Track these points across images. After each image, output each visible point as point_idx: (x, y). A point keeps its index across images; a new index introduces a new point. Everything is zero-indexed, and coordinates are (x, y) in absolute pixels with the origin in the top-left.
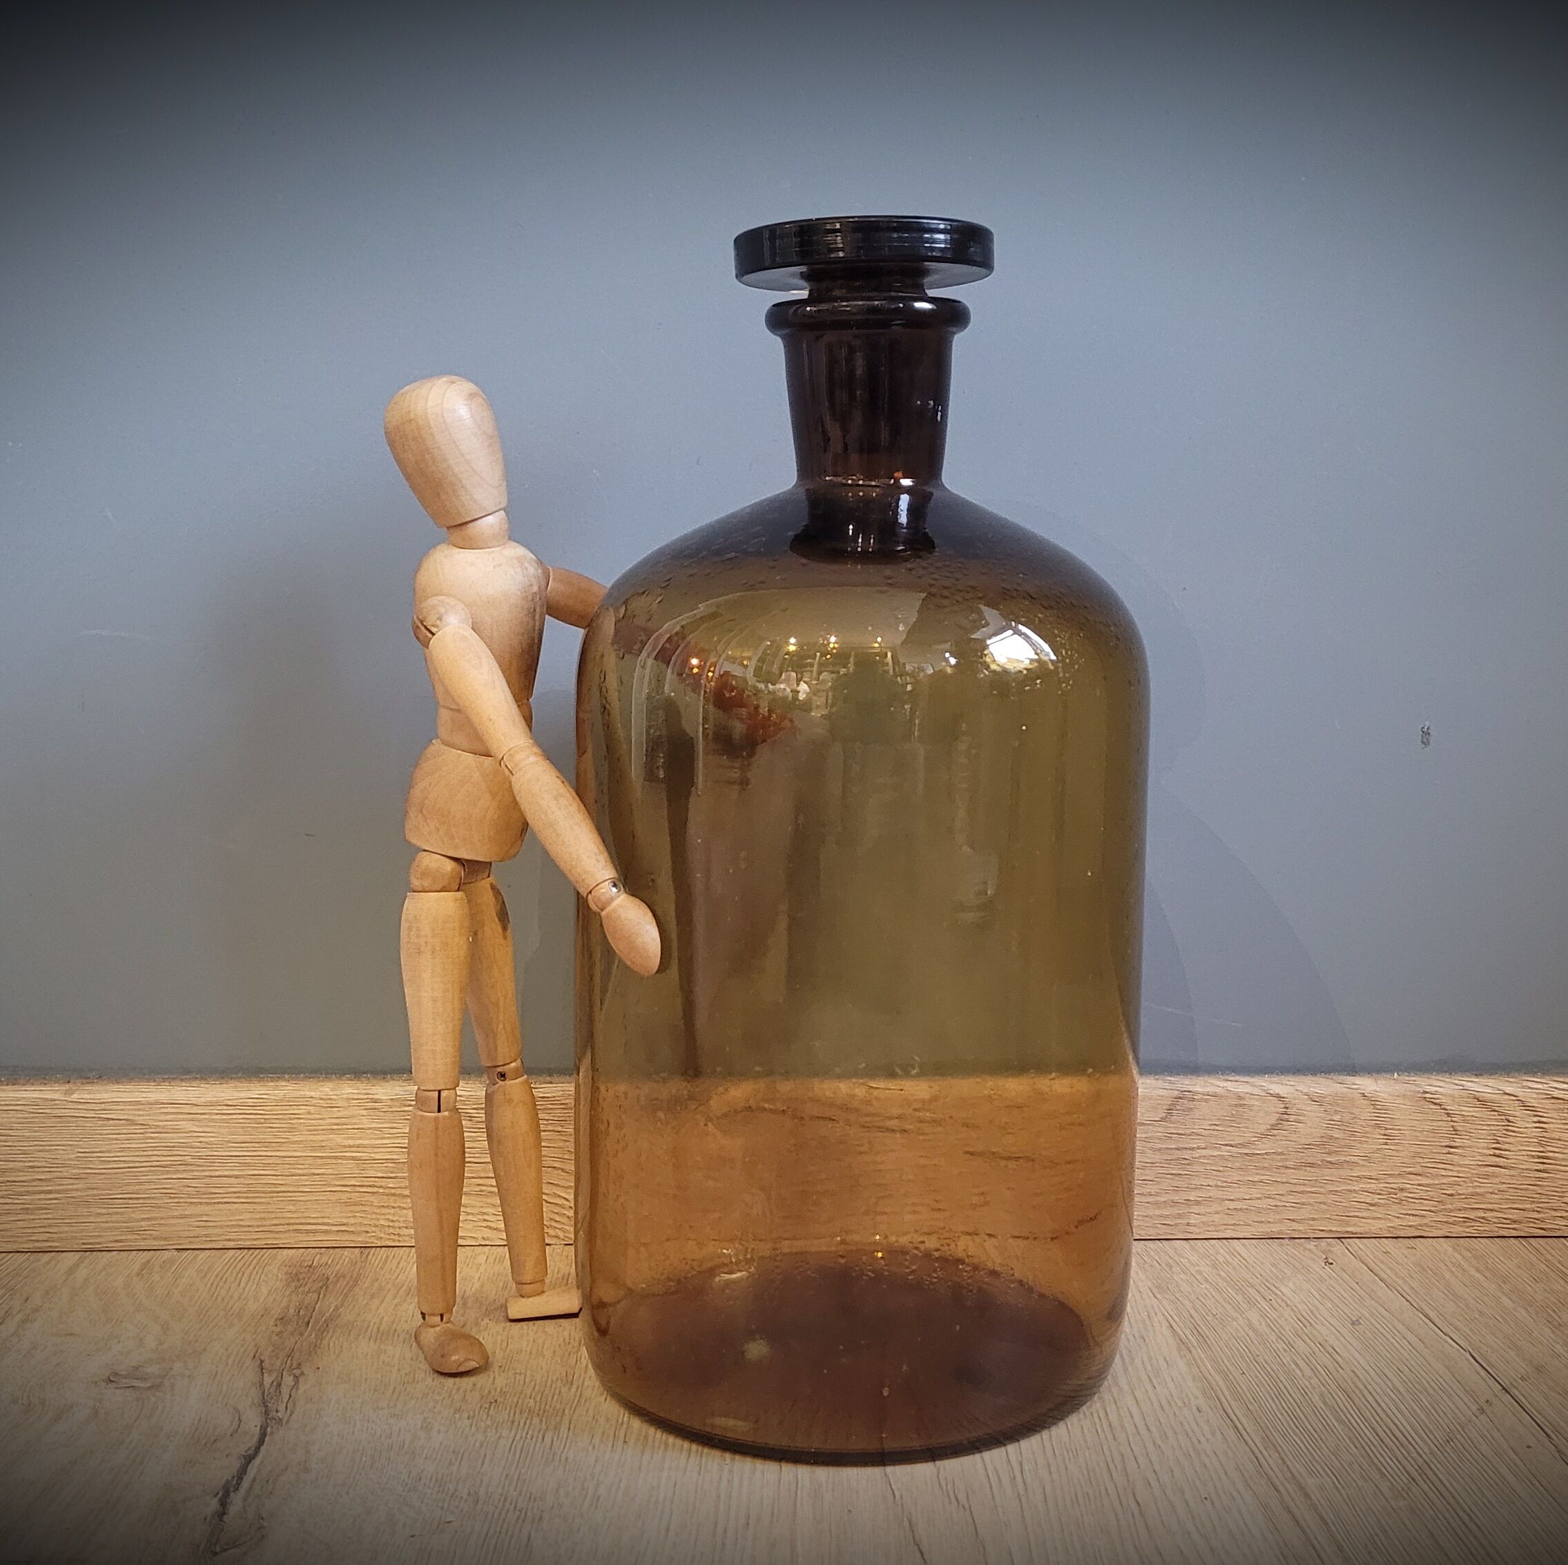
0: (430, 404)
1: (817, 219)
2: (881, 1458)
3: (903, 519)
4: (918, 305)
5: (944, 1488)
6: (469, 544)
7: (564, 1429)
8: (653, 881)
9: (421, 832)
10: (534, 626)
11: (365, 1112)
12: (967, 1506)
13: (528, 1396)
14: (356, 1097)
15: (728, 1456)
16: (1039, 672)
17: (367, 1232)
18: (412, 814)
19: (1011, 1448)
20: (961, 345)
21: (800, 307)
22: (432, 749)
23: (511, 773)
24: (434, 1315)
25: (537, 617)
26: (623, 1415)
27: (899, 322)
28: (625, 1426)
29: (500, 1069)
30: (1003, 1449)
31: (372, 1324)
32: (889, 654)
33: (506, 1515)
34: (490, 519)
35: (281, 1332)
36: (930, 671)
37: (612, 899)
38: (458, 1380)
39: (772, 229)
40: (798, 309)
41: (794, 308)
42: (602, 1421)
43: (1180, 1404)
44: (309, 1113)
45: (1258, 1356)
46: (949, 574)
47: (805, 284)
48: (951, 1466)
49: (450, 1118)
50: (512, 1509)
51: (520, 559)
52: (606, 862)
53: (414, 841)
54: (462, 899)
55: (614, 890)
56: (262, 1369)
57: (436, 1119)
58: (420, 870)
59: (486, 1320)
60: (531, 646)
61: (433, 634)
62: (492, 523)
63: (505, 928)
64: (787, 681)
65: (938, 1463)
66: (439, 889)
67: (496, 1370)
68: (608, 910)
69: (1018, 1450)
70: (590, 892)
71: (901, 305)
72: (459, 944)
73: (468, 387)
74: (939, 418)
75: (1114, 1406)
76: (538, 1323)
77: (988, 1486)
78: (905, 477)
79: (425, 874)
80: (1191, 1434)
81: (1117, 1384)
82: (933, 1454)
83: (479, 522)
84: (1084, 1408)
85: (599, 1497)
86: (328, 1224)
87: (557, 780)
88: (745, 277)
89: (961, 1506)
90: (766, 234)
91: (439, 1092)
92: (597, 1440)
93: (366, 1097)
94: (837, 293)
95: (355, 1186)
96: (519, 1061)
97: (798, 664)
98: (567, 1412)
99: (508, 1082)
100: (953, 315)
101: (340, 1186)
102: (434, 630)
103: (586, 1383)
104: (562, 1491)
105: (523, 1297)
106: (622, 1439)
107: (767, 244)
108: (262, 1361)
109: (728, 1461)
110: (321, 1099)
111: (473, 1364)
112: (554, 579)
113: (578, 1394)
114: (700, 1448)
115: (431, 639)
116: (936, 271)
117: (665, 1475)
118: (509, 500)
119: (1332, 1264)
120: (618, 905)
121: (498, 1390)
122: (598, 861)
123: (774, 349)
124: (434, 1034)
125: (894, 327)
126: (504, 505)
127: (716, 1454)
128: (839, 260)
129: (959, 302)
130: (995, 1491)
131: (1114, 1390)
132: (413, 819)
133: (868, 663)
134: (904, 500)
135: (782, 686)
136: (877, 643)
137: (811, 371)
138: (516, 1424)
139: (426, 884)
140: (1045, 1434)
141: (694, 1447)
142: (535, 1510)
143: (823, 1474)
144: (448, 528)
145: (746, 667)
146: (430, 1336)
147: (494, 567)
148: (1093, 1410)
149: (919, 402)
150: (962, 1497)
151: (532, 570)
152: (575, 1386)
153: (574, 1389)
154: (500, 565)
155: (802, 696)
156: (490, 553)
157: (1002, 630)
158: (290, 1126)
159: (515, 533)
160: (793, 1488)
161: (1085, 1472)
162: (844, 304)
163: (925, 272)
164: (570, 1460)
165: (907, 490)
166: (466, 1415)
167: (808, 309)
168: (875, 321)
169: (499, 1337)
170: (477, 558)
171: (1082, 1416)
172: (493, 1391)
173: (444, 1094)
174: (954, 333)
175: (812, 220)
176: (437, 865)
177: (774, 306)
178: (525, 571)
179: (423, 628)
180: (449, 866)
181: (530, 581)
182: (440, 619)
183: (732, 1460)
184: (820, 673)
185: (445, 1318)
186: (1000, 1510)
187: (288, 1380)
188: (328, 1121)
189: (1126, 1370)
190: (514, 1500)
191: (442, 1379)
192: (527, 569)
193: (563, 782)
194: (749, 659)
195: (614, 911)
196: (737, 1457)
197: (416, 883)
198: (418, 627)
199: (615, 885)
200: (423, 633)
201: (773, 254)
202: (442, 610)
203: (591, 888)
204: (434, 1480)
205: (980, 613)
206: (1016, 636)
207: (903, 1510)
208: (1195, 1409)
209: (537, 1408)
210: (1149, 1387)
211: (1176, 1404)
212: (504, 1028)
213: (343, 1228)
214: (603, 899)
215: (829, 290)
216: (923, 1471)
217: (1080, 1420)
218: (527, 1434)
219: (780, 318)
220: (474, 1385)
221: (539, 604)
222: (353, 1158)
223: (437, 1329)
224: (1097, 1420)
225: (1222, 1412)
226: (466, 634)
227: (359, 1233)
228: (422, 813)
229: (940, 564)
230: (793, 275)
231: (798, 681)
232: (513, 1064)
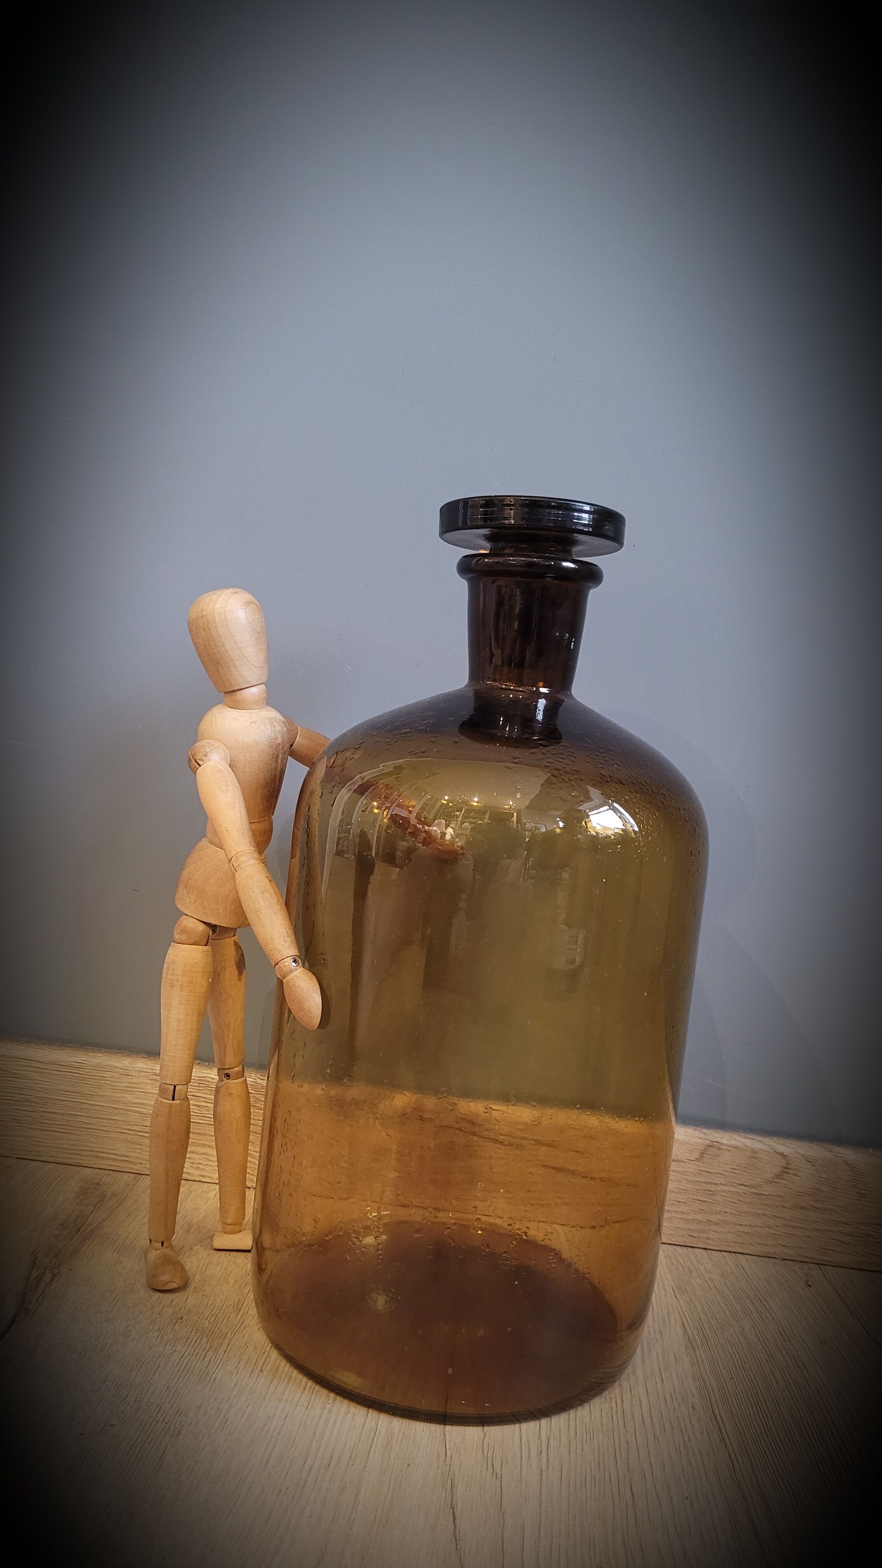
0: (217, 606)
1: (494, 496)
2: (443, 1419)
3: (540, 717)
4: (565, 564)
5: (486, 1453)
6: (236, 706)
7: (221, 1351)
8: (324, 959)
9: (185, 901)
10: (277, 766)
11: (149, 1082)
12: (499, 1476)
13: (206, 1317)
14: (145, 1070)
15: (332, 1395)
16: (624, 838)
17: (141, 1163)
18: (180, 889)
19: (544, 1422)
20: (595, 597)
21: (480, 559)
22: (201, 844)
23: (236, 870)
24: (157, 1241)
25: (279, 761)
26: (268, 1346)
27: (550, 575)
28: (265, 1355)
29: (227, 1071)
30: (537, 1423)
31: (121, 1238)
32: (515, 814)
33: (155, 1425)
34: (254, 690)
35: (58, 1235)
36: (543, 830)
37: (292, 971)
38: (162, 1295)
39: (465, 501)
40: (479, 560)
41: (477, 559)
42: (251, 1348)
43: (680, 1400)
44: (113, 1077)
45: (745, 1362)
46: (561, 760)
47: (488, 545)
48: (495, 1432)
49: (180, 1104)
50: (161, 1420)
51: (270, 719)
52: (291, 942)
53: (180, 907)
54: (208, 951)
55: (294, 964)
56: (34, 1265)
57: (171, 1105)
58: (180, 928)
59: (199, 1247)
60: (273, 781)
61: (200, 766)
62: (254, 692)
63: (240, 973)
64: (439, 825)
65: (486, 1428)
66: (192, 943)
67: (191, 1292)
68: (288, 978)
69: (549, 1424)
70: (277, 964)
71: (553, 563)
72: (201, 983)
73: (248, 597)
74: (572, 647)
75: (629, 1394)
76: (232, 1253)
77: (519, 1457)
78: (544, 687)
79: (183, 931)
80: (684, 1430)
81: (634, 1373)
82: (482, 1421)
83: (245, 690)
84: (606, 1392)
85: (227, 1420)
86: (116, 1155)
87: (267, 879)
88: (444, 536)
89: (494, 1474)
90: (461, 504)
91: (175, 1087)
92: (242, 1365)
93: (151, 1071)
94: (507, 551)
95: (137, 1131)
96: (241, 1066)
97: (448, 815)
98: (229, 1335)
99: (231, 1081)
100: (591, 575)
101: (127, 1129)
102: (200, 763)
103: (249, 1312)
104: (202, 1409)
105: (225, 1233)
106: (260, 1366)
107: (461, 511)
108: (36, 1258)
109: (331, 1401)
110: (122, 1069)
111: (175, 1286)
112: (300, 735)
113: (241, 1321)
114: (314, 1385)
115: (198, 769)
116: (583, 543)
117: (281, 1406)
118: (269, 677)
119: (810, 1286)
120: (295, 976)
121: (187, 1308)
122: (285, 942)
123: (461, 587)
124: (176, 1045)
125: (547, 579)
126: (264, 679)
127: (324, 1392)
128: (511, 527)
129: (597, 566)
130: (524, 1462)
131: (632, 1378)
132: (181, 893)
133: (500, 818)
134: (542, 703)
135: (435, 828)
136: (510, 804)
137: (484, 607)
138: (189, 1341)
139: (184, 938)
140: (572, 1413)
141: (310, 1383)
142: (177, 1425)
143: (398, 1424)
144: (225, 693)
145: (410, 812)
146: (153, 1255)
147: (251, 724)
148: (613, 1396)
149: (558, 634)
150: (497, 1465)
151: (278, 728)
152: (241, 1313)
153: (239, 1316)
154: (255, 722)
155: (448, 837)
156: (250, 713)
157: (602, 806)
158: (99, 1084)
159: (271, 700)
160: (372, 1435)
161: (597, 1456)
162: (512, 558)
163: (574, 542)
164: (217, 1381)
165: (544, 695)
166: (157, 1328)
167: (487, 560)
168: (531, 573)
169: (202, 1262)
170: (241, 715)
171: (603, 1400)
172: (183, 1309)
173: (177, 1088)
174: (590, 588)
175: (491, 496)
176: (192, 925)
177: (464, 557)
178: (273, 727)
179: (193, 761)
180: (202, 927)
181: (275, 735)
182: (205, 755)
183: (334, 1400)
184: (462, 823)
185: (164, 1244)
186: (524, 1483)
187: (48, 1277)
188: (124, 1084)
189: (643, 1360)
190: (166, 1412)
191: (151, 1292)
192: (274, 726)
193: (270, 881)
194: (414, 807)
195: (292, 979)
196: (338, 1398)
197: (177, 937)
198: (190, 759)
199: (295, 961)
200: (193, 764)
201: (465, 520)
202: (208, 750)
203: (277, 961)
204: (115, 1383)
205: (588, 792)
206: (611, 811)
207: (449, 1471)
208: (690, 1405)
209: (209, 1328)
210: (658, 1379)
211: (677, 1399)
212: (233, 1043)
213: (126, 1159)
214: (285, 970)
215: (502, 549)
216: (473, 1433)
217: (601, 1403)
218: (194, 1351)
219: (466, 567)
220: (172, 1301)
221: (282, 751)
222: (138, 1112)
223: (159, 1252)
224: (614, 1406)
225: (711, 1412)
226: (222, 768)
227: (136, 1163)
228: (187, 889)
229: (554, 752)
230: (479, 536)
231: (447, 826)
232: (237, 1068)
